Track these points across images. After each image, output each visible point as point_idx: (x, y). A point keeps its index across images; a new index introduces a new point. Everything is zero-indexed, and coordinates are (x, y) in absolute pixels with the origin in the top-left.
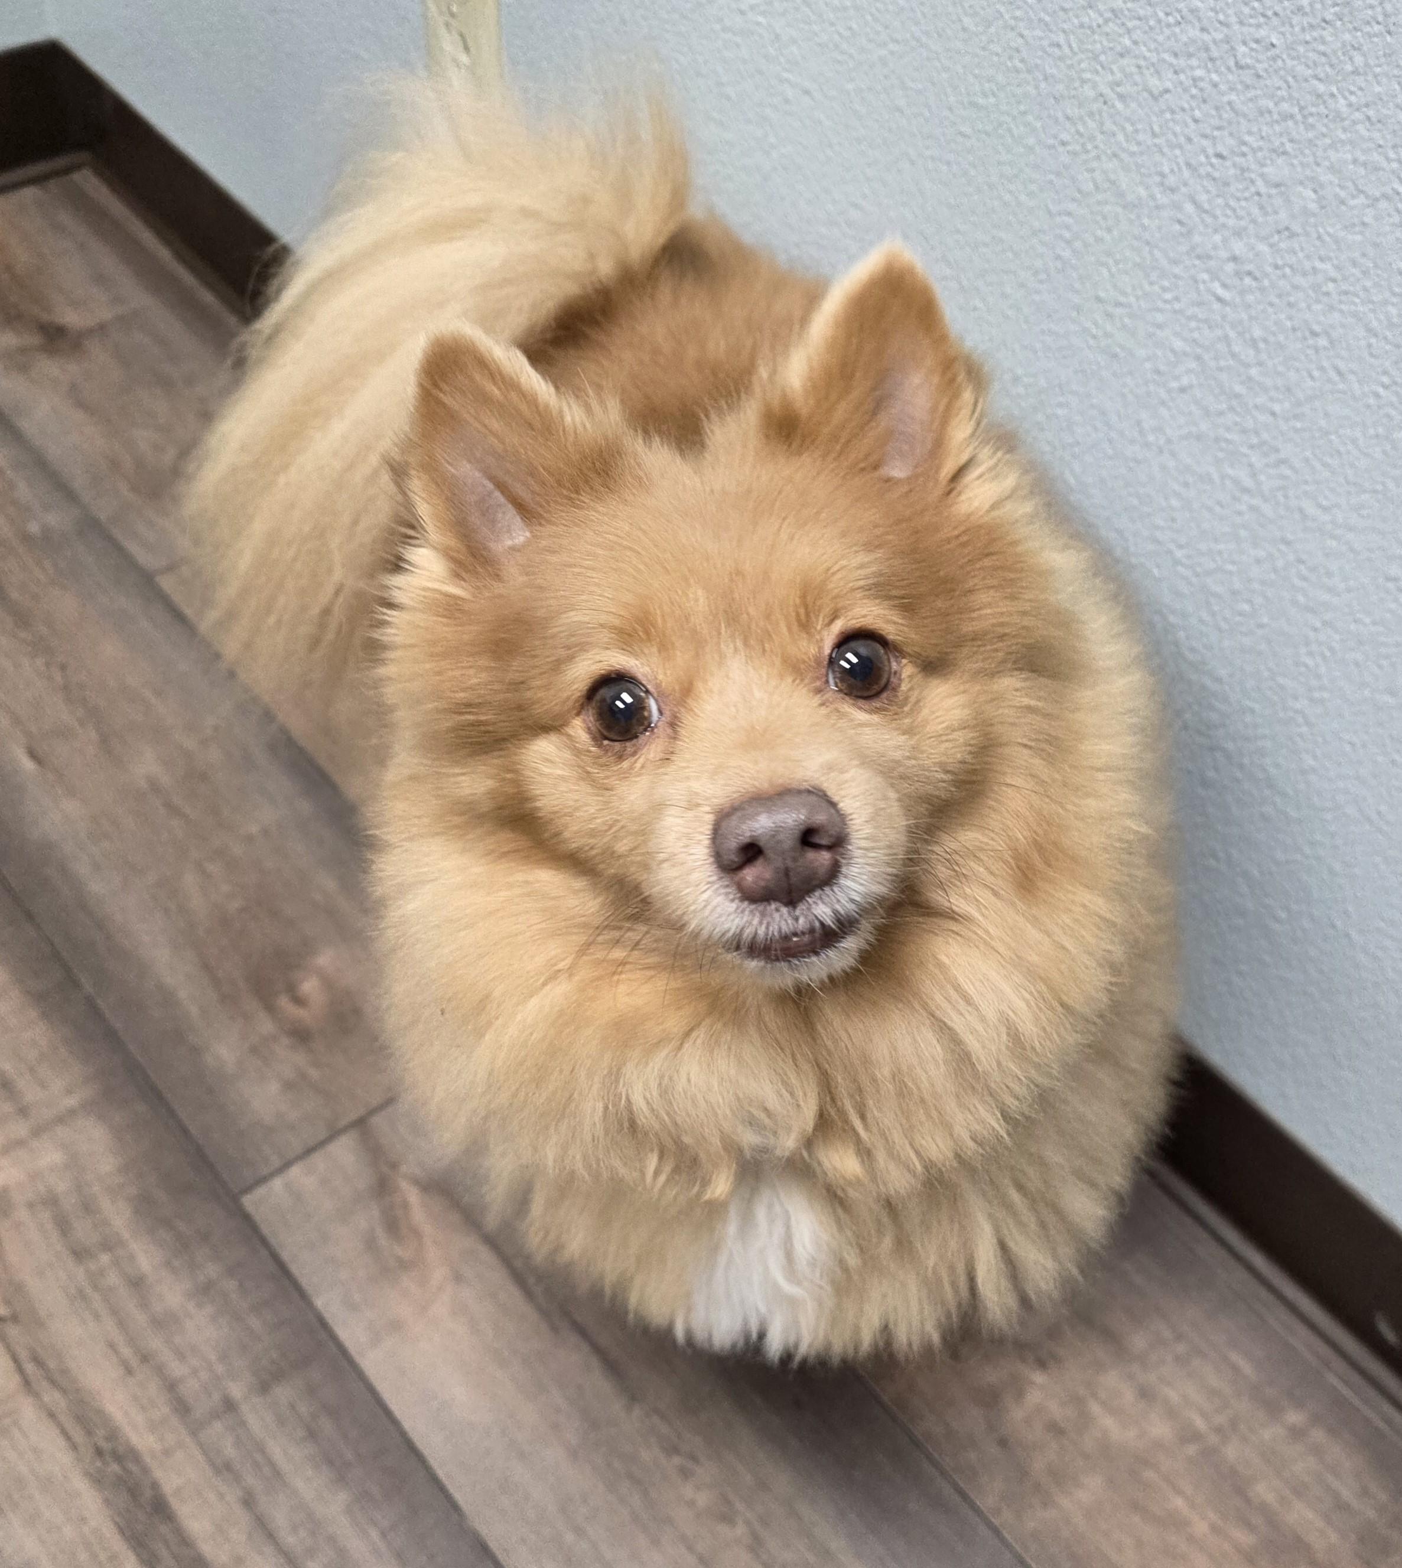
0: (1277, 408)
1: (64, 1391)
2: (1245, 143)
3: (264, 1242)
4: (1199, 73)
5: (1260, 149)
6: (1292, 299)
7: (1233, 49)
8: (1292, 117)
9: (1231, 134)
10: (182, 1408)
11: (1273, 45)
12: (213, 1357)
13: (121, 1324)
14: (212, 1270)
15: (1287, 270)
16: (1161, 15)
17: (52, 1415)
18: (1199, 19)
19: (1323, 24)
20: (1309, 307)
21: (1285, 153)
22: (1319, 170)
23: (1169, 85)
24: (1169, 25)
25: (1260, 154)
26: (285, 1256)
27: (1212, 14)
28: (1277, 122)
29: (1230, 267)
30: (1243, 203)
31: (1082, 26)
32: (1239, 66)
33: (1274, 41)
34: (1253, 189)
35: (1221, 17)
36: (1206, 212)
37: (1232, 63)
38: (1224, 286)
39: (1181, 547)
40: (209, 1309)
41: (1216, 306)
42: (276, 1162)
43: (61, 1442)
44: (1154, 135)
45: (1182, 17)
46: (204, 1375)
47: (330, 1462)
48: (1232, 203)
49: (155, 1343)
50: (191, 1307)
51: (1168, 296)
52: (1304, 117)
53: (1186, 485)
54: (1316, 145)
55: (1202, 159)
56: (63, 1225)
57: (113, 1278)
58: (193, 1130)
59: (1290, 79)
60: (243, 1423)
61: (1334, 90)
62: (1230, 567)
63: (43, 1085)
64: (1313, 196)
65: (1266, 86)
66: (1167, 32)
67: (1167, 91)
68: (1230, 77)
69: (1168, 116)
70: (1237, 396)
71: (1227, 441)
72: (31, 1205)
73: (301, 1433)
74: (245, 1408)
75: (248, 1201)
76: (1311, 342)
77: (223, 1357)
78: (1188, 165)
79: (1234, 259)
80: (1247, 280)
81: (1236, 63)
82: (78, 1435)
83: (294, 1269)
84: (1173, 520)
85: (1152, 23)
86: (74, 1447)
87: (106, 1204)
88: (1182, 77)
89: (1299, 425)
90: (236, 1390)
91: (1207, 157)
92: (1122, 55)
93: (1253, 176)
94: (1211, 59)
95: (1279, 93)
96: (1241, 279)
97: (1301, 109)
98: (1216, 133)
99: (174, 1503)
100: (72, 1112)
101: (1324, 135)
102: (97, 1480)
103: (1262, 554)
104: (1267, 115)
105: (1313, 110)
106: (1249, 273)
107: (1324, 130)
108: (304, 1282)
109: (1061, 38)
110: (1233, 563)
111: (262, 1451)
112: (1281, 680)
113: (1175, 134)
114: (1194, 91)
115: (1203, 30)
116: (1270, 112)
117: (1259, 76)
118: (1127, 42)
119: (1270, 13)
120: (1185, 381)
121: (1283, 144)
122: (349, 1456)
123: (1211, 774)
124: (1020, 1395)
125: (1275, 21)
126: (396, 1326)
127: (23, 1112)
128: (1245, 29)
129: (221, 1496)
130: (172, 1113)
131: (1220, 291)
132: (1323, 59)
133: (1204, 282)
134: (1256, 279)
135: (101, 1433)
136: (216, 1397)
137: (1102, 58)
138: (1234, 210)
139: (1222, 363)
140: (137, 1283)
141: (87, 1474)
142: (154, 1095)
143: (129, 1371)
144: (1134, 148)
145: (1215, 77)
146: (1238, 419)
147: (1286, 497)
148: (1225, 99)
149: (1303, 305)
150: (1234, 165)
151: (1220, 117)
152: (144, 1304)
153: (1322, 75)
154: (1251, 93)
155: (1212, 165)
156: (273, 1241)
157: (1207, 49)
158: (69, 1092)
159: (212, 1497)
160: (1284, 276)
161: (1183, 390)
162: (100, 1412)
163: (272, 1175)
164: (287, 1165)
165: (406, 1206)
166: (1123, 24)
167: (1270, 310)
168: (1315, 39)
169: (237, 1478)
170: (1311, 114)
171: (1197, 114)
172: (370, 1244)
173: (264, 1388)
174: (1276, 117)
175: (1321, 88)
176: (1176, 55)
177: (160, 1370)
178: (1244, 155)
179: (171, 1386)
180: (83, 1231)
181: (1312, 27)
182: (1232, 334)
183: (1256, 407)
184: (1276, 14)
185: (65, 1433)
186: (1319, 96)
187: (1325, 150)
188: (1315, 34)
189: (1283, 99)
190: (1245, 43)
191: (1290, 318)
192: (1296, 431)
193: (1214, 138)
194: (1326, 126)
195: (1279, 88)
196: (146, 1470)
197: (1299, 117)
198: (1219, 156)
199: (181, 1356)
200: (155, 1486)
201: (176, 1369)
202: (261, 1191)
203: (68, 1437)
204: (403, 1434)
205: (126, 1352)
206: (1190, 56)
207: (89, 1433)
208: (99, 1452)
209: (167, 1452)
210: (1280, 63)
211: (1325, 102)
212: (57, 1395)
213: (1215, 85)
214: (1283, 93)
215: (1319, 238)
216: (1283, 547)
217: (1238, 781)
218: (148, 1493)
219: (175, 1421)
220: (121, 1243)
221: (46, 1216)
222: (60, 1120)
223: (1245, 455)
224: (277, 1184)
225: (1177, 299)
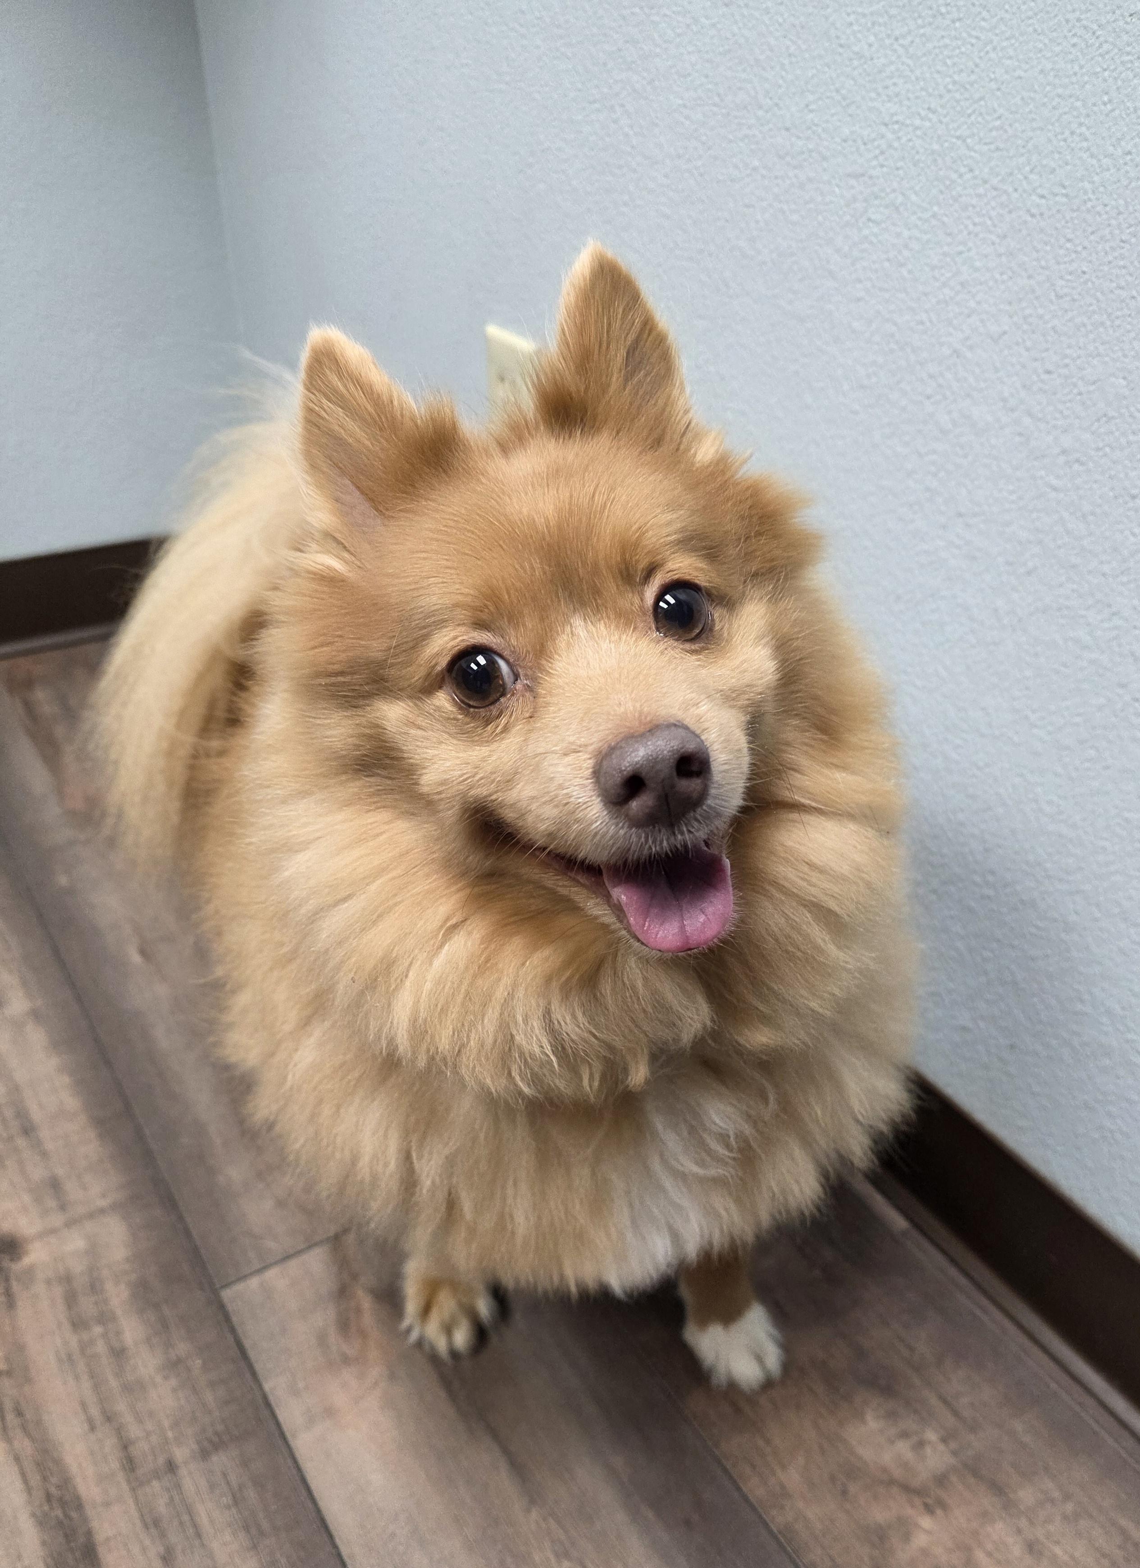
0: (1106, 568)
1: (33, 1439)
2: (1066, 356)
3: (233, 1330)
4: (1028, 312)
5: (1079, 357)
6: (1113, 473)
7: (1053, 285)
8: (1102, 324)
9: (1055, 353)
10: (130, 1464)
11: (1084, 273)
12: (166, 1423)
13: (96, 1387)
14: (182, 1348)
15: (1107, 449)
16: (998, 276)
17: (17, 1459)
18: (1026, 270)
19: (1122, 244)
20: (1127, 475)
21: (1099, 355)
22: (1127, 360)
23: (1006, 328)
24: (1003, 282)
25: (1078, 362)
26: (247, 1343)
27: (1035, 263)
28: (1091, 331)
29: (1062, 459)
30: (1068, 405)
31: (938, 302)
32: (1059, 297)
33: (1085, 269)
34: (1075, 391)
35: (1043, 263)
36: (1039, 420)
37: (1053, 297)
38: (1058, 477)
39: (1034, 711)
40: (173, 1382)
41: (1053, 495)
42: (257, 1265)
43: (19, 1484)
44: (997, 370)
45: (1013, 272)
46: (154, 1439)
47: (247, 1528)
48: (1060, 407)
49: (121, 1407)
50: (158, 1379)
51: (1014, 497)
52: (1113, 322)
53: (1036, 655)
54: (1123, 341)
55: (1035, 378)
56: (71, 1299)
57: (100, 1347)
58: (194, 1233)
59: (1099, 294)
60: (178, 1486)
61: (1134, 293)
62: (1078, 719)
63: (85, 1188)
64: (1124, 383)
65: (1081, 306)
66: (1002, 287)
67: (1005, 333)
68: (1052, 308)
69: (1006, 352)
70: (1074, 566)
71: (1067, 608)
72: (48, 1282)
73: (227, 1500)
74: (183, 1471)
75: (227, 1294)
76: (1131, 504)
77: (176, 1424)
78: (1024, 386)
79: (1064, 452)
80: (1076, 467)
81: (1057, 296)
82: (35, 1479)
83: (251, 1354)
84: (1027, 688)
85: (991, 283)
86: (29, 1489)
87: (109, 1286)
88: (1015, 319)
89: (1125, 579)
90: (180, 1454)
91: (1038, 376)
92: (969, 316)
93: (1074, 380)
94: (1037, 298)
95: (1091, 308)
96: (1070, 467)
97: (1109, 315)
98: (1044, 355)
99: (102, 1551)
100: (102, 1211)
101: (1129, 331)
102: (42, 1521)
103: (1102, 701)
104: (1083, 329)
105: (1119, 313)
106: (1077, 461)
107: (1129, 327)
108: (258, 1367)
109: (924, 317)
110: (1078, 715)
111: (190, 1512)
112: (1127, 815)
113: (1013, 365)
114: (1025, 327)
115: (1030, 277)
116: (1084, 325)
117: (1074, 300)
118: (972, 304)
119: (1079, 249)
120: (1030, 564)
121: (1096, 348)
122: (265, 1525)
123: (1073, 918)
124: (907, 1537)
125: (1084, 254)
126: (330, 1412)
127: (63, 1207)
128: (1062, 267)
129: (144, 1550)
130: (181, 1218)
131: (1055, 482)
132: (1124, 271)
133: (1041, 478)
134: (1082, 464)
135: (54, 1480)
136: (161, 1460)
137: (955, 322)
138: (1061, 412)
139: (1060, 542)
140: (119, 1354)
141: (33, 1515)
142: (170, 1203)
143: (93, 1428)
144: (983, 385)
145: (1041, 311)
146: (1075, 586)
147: (1120, 645)
148: (1049, 326)
149: (1122, 475)
150: (1060, 376)
151: (1047, 342)
152: (119, 1373)
153: (1123, 284)
154: (1070, 314)
155: (1042, 381)
156: (239, 1331)
157: (1033, 291)
158: (104, 1196)
159: (136, 1550)
160: (1105, 455)
161: (1029, 573)
162: (58, 1462)
163: (252, 1274)
164: (266, 1268)
165: (358, 1311)
166: (969, 292)
167: (1095, 486)
168: (1116, 258)
169: (163, 1535)
170: (1117, 318)
171: (1029, 344)
172: (322, 1339)
173: (204, 1454)
174: (1089, 327)
175: (1124, 294)
176: (1010, 303)
177: (119, 1431)
178: (1067, 365)
179: (125, 1446)
180: (87, 1305)
181: (1113, 249)
182: (1066, 515)
183: (1090, 572)
184: (1085, 248)
185: (23, 1475)
186: (1123, 301)
187: (1131, 343)
188: (1116, 254)
189: (1094, 312)
190: (1061, 278)
191: (1112, 489)
192: (1123, 584)
193: (1043, 359)
194: (1129, 324)
195: (1091, 305)
196: (85, 1520)
197: (1108, 323)
198: (1049, 372)
199: (139, 1420)
200: (89, 1533)
201: (134, 1431)
202: (239, 1287)
203: (25, 1481)
204: (318, 1511)
205: (95, 1411)
206: (1020, 300)
207: (45, 1479)
208: (49, 1497)
209: (107, 1504)
210: (1090, 284)
211: (1127, 305)
212: (27, 1443)
213: (1041, 317)
214: (1094, 307)
215: (1131, 416)
216: (1120, 691)
217: (1096, 920)
218: (82, 1540)
219: (121, 1477)
220: (114, 1318)
221: (58, 1291)
222: (91, 1216)
223: (1083, 616)
224: (254, 1282)
225: (1021, 498)
